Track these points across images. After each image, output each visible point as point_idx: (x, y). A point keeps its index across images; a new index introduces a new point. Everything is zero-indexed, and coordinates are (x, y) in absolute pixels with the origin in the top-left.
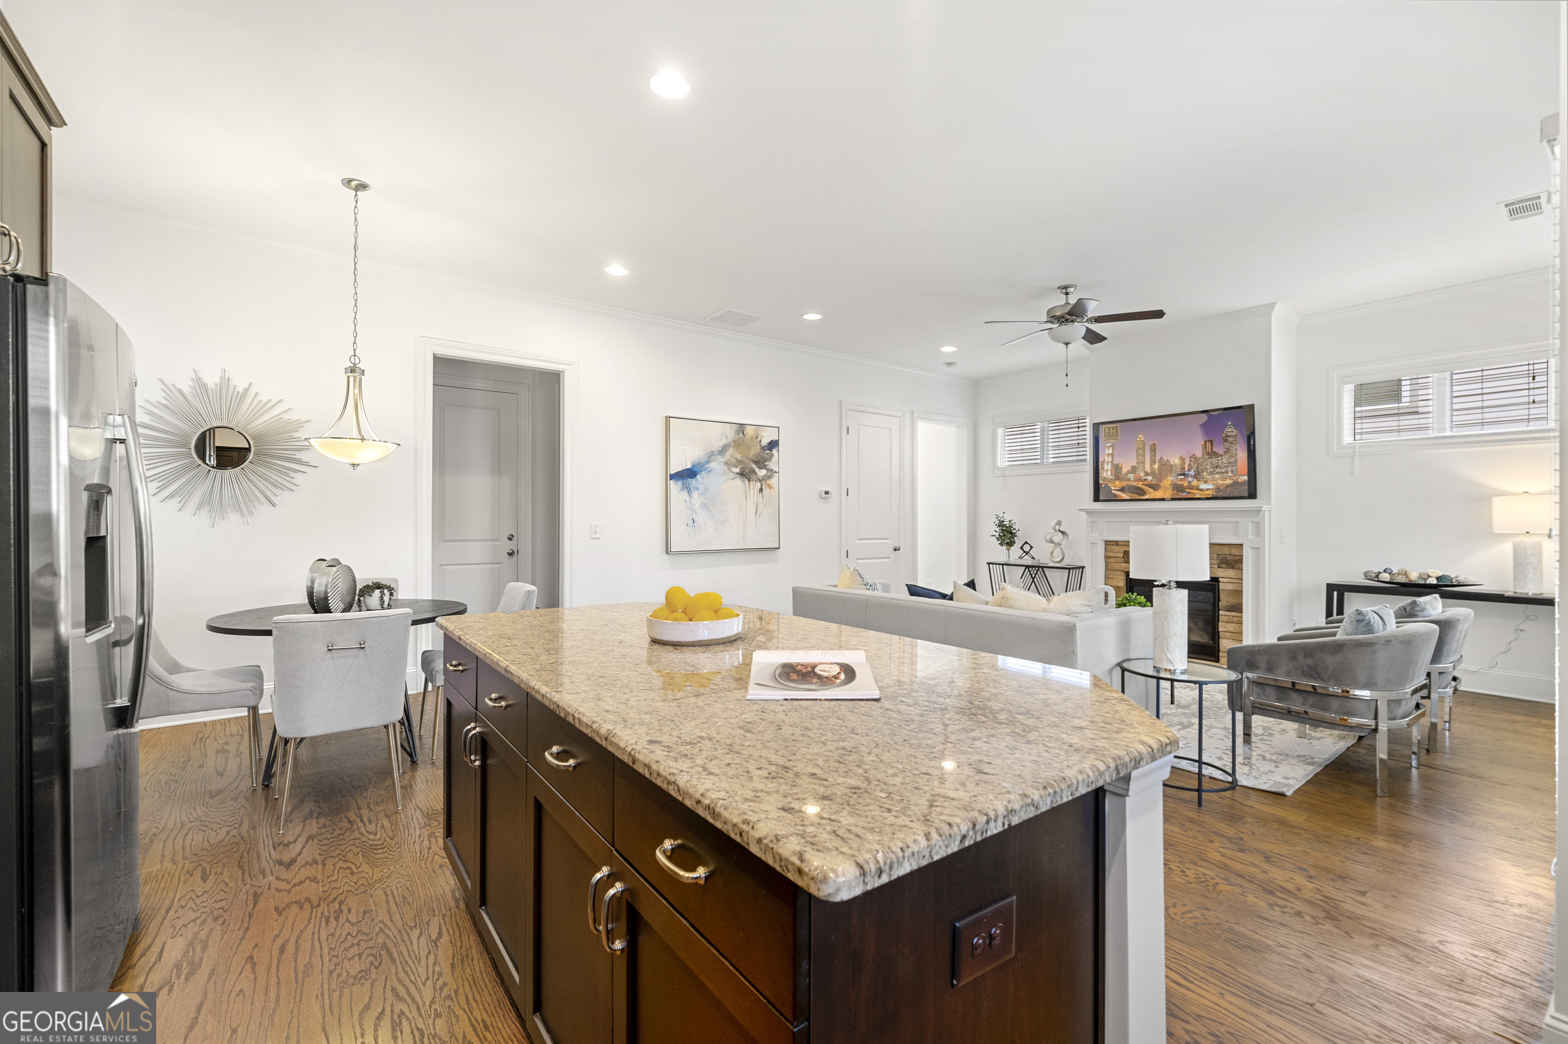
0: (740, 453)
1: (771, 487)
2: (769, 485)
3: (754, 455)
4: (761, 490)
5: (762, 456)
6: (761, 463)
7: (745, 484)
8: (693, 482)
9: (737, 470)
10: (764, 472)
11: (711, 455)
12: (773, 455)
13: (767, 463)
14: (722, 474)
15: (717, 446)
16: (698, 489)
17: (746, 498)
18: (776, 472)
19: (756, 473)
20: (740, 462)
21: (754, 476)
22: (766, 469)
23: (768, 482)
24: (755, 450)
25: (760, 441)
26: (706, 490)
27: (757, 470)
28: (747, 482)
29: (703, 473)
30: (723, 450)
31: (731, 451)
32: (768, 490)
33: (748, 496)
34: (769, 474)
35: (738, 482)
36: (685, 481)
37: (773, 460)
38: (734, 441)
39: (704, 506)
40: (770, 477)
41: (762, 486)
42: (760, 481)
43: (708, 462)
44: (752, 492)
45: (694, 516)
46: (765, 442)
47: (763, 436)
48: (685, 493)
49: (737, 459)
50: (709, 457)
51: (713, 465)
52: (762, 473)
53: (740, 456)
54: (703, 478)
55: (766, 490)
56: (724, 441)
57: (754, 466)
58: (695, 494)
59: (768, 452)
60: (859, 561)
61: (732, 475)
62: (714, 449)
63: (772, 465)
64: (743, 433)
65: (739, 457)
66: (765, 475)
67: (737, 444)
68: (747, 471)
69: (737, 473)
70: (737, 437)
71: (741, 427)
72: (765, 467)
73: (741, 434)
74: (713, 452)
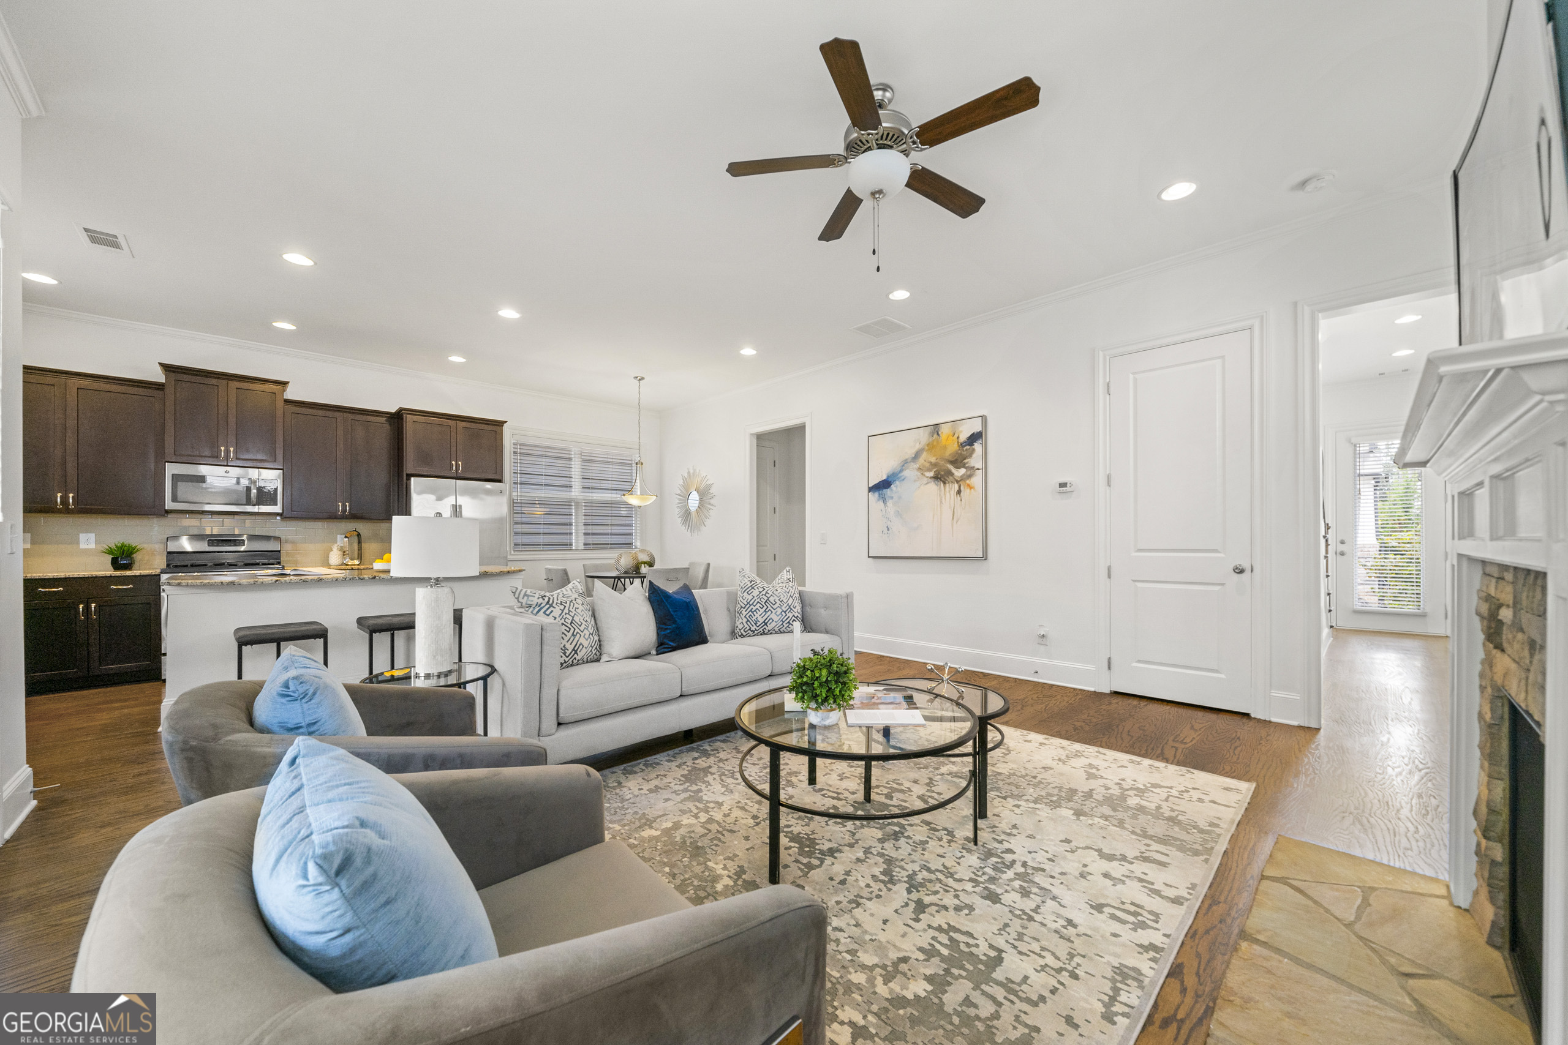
0: (934, 456)
1: (970, 487)
2: (969, 485)
3: (950, 455)
4: (959, 492)
5: (961, 454)
6: (958, 461)
7: (940, 488)
8: (888, 492)
9: (931, 474)
10: (963, 471)
11: (905, 463)
12: (974, 450)
13: (966, 461)
14: (915, 481)
15: (910, 452)
16: (892, 498)
17: (941, 502)
18: (978, 469)
19: (952, 474)
20: (934, 465)
21: (951, 478)
22: (966, 468)
23: (968, 482)
24: (953, 448)
25: (958, 438)
26: (900, 498)
27: (954, 470)
28: (942, 484)
29: (897, 482)
30: (916, 456)
31: (924, 455)
32: (968, 491)
33: (943, 502)
34: (969, 473)
35: (933, 487)
36: (881, 492)
37: (974, 456)
38: (928, 445)
39: (898, 514)
40: (970, 476)
41: (960, 487)
42: (958, 482)
43: (901, 471)
44: (948, 495)
45: (889, 523)
46: (963, 437)
47: (961, 432)
48: (881, 503)
49: (931, 463)
50: (903, 465)
51: (906, 473)
52: (959, 473)
53: (934, 458)
54: (896, 487)
55: (965, 492)
56: (918, 447)
57: (951, 467)
58: (890, 503)
59: (968, 447)
60: (1139, 585)
61: (925, 480)
62: (907, 457)
63: (975, 461)
64: (938, 434)
65: (933, 460)
66: (964, 475)
67: (931, 447)
68: (942, 473)
69: (931, 478)
70: (930, 440)
71: (936, 428)
72: (964, 466)
73: (935, 436)
74: (906, 460)
